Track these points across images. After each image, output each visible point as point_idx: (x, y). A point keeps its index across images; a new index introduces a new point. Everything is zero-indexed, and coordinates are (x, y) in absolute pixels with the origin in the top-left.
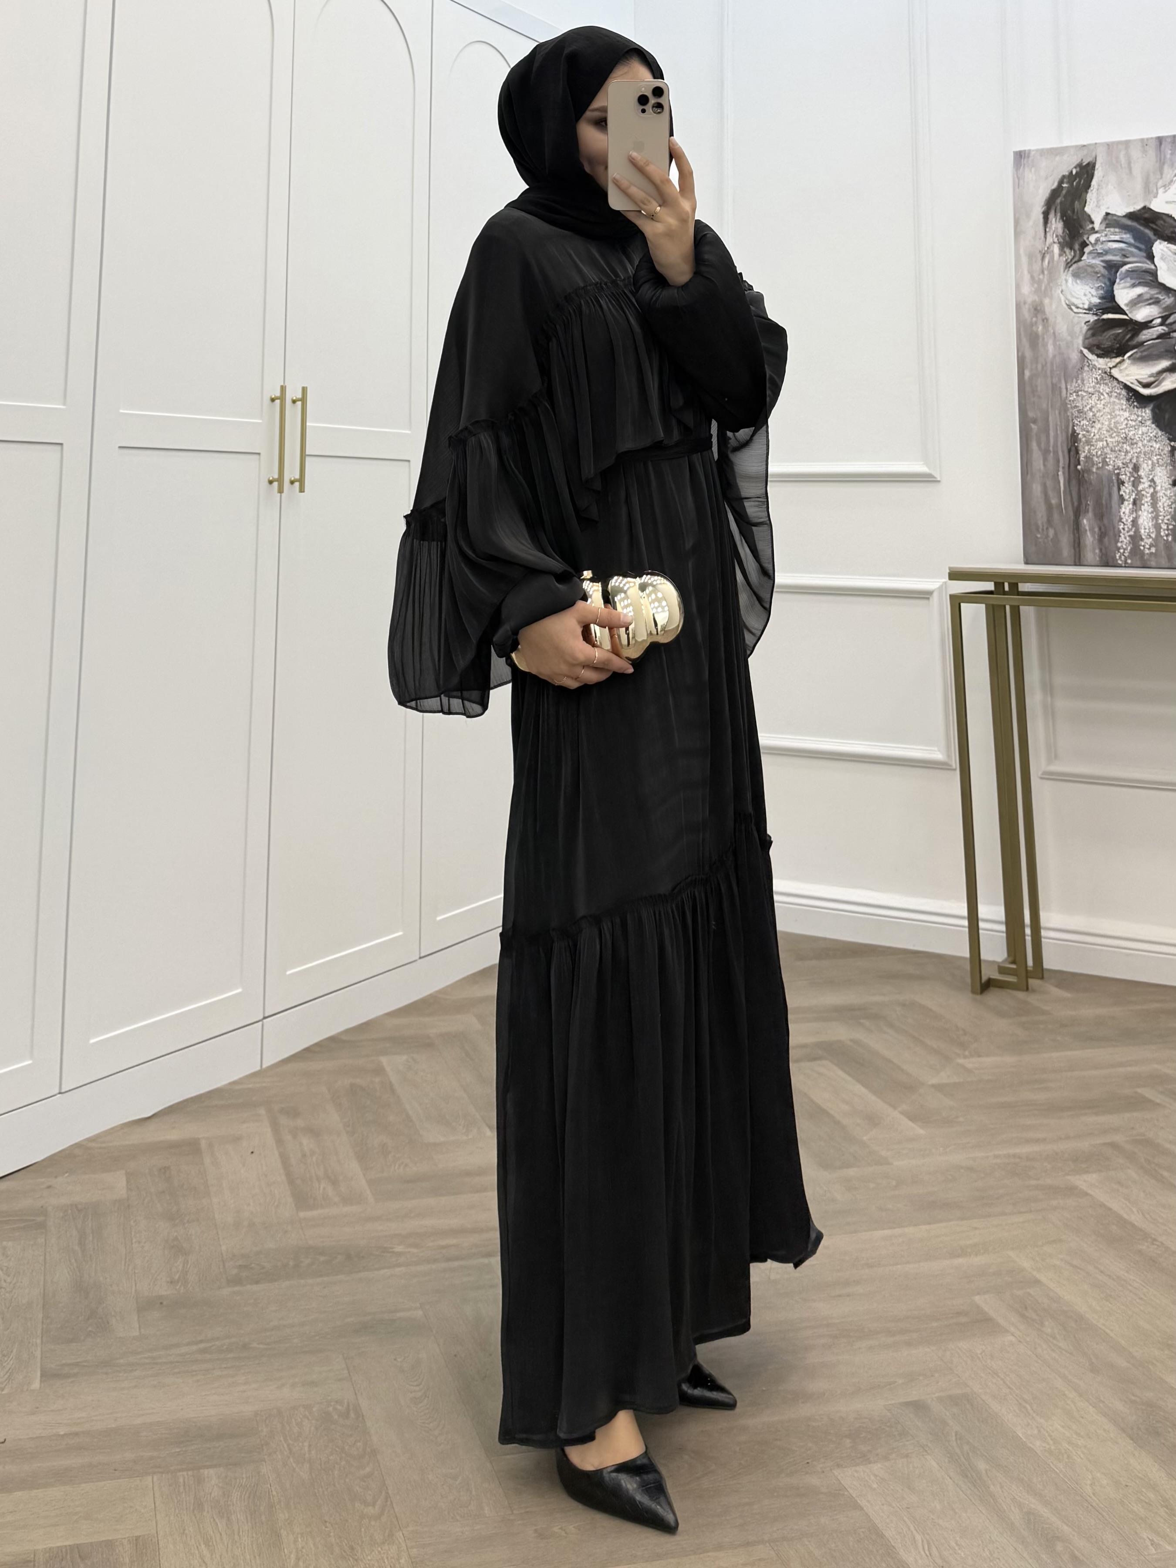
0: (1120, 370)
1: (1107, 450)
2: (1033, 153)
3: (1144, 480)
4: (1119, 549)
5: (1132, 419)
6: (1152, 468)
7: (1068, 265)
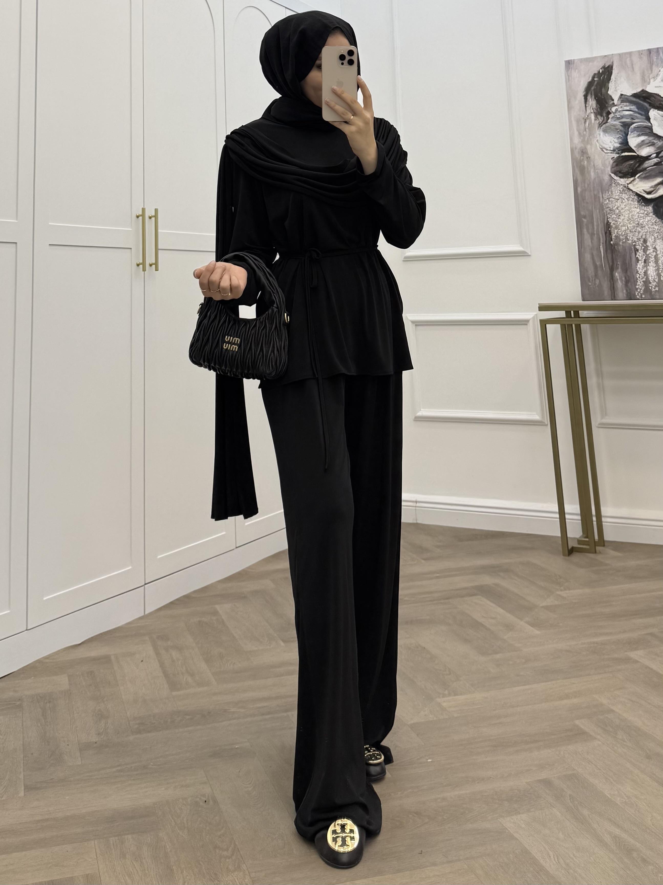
0: (633, 185)
1: (627, 232)
2: (576, 61)
3: (650, 248)
4: (637, 289)
5: (641, 212)
6: (654, 240)
7: (600, 125)
